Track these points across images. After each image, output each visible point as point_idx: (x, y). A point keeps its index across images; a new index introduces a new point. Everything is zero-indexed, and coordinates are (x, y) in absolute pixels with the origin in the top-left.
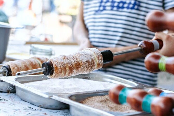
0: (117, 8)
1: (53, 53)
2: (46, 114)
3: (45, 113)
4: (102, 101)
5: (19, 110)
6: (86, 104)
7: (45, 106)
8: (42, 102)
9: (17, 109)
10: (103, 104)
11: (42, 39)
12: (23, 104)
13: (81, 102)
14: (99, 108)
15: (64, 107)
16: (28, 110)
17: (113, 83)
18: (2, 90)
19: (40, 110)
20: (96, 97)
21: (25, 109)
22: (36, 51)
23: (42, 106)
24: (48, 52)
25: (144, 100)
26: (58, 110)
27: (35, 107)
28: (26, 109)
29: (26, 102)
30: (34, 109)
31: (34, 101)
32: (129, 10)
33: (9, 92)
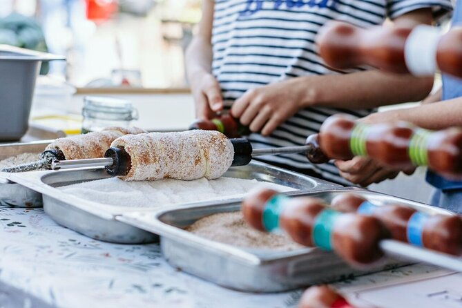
0: (288, 6)
1: (134, 115)
2: (107, 255)
3: (106, 252)
4: (235, 224)
5: (49, 247)
6: (197, 232)
7: (107, 238)
8: (100, 229)
9: (44, 244)
10: (234, 232)
11: (117, 81)
12: (59, 233)
13: (185, 229)
14: (225, 240)
15: (149, 238)
16: (69, 247)
17: (264, 181)
18: (13, 202)
19: (96, 247)
20: (221, 215)
21: (62, 244)
22: (96, 111)
23: (101, 236)
24: (124, 113)
25: (318, 221)
26: (136, 246)
27: (85, 240)
28: (64, 244)
29: (66, 228)
30: (82, 244)
31: (83, 226)
32: (315, 9)
33: (29, 206)
